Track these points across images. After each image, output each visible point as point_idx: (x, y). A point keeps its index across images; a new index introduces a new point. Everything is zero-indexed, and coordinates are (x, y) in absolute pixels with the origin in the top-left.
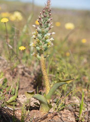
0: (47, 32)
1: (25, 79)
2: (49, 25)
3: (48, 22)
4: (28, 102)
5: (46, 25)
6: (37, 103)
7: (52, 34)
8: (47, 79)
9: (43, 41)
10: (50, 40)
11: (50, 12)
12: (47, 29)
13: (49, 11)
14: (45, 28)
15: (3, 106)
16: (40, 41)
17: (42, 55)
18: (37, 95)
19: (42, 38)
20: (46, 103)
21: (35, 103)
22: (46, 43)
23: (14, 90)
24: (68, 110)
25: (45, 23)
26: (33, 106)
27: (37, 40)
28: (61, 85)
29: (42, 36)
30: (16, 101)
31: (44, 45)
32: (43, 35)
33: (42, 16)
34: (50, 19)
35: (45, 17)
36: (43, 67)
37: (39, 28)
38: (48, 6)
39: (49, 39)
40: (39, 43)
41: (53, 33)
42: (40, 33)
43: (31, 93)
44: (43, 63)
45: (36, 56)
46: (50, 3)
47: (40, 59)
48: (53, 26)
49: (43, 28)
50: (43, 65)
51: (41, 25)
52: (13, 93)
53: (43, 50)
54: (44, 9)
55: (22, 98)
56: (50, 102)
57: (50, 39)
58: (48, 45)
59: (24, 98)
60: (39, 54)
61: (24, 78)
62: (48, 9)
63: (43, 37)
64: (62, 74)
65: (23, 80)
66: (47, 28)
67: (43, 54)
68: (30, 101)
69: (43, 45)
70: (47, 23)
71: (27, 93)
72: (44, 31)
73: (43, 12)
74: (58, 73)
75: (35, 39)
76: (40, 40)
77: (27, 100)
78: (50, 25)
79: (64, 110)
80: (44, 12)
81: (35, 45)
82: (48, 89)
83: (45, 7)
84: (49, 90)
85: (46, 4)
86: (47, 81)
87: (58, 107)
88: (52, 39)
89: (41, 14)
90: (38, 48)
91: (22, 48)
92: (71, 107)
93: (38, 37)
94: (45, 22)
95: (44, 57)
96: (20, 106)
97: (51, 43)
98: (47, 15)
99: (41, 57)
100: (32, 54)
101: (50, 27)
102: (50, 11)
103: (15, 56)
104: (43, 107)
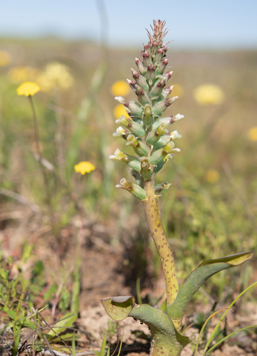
0: (160, 115)
1: (95, 260)
2: (165, 93)
3: (161, 86)
4: (113, 331)
5: (154, 95)
6: (139, 331)
7: (176, 120)
8: (168, 255)
9: (149, 143)
10: (171, 139)
11: (165, 56)
12: (160, 105)
13: (162, 53)
14: (154, 102)
15: (38, 350)
16: (140, 142)
17: (149, 184)
18: (140, 309)
19: (147, 133)
20: (170, 330)
21: (134, 332)
22: (157, 147)
23: (66, 296)
24: (236, 348)
25: (150, 87)
26: (130, 342)
27: (131, 140)
28: (213, 272)
29: (144, 127)
30: (76, 328)
31: (151, 154)
32: (148, 124)
33: (142, 69)
34: (167, 75)
35: (151, 70)
36: (153, 220)
37: (136, 103)
38: (158, 38)
39: (166, 136)
40: (139, 149)
41: (179, 117)
42: (140, 119)
43: (124, 303)
44: (152, 209)
45: (130, 189)
46: (164, 30)
47: (145, 198)
48: (177, 97)
49: (148, 103)
50: (154, 214)
51: (140, 94)
52: (64, 305)
53: (152, 170)
54: (146, 48)
55: (94, 318)
56: (180, 328)
57: (169, 134)
58: (164, 154)
59: (97, 316)
60: (138, 182)
61: (92, 255)
62: (159, 47)
63: (150, 130)
64: (207, 238)
65: (91, 263)
66: (160, 102)
67: (150, 180)
68: (118, 326)
69: (149, 155)
70: (159, 88)
71: (111, 305)
72: (151, 112)
73: (145, 57)
74: (196, 235)
75: (124, 137)
76: (139, 139)
77: (108, 323)
78: (168, 93)
79: (223, 347)
80: (148, 57)
81: (125, 156)
82: (173, 288)
83: (150, 42)
84: (177, 288)
85: (152, 33)
86: (167, 263)
87: (204, 338)
88: (175, 134)
89: (137, 63)
90: (136, 165)
91: (84, 167)
92: (243, 337)
93: (134, 131)
94: (153, 85)
95: (154, 190)
96: (90, 344)
97: (175, 148)
98: (156, 64)
99: (146, 190)
100: (119, 183)
101: (167, 99)
102: (165, 51)
103: (63, 191)
104: (161, 344)
